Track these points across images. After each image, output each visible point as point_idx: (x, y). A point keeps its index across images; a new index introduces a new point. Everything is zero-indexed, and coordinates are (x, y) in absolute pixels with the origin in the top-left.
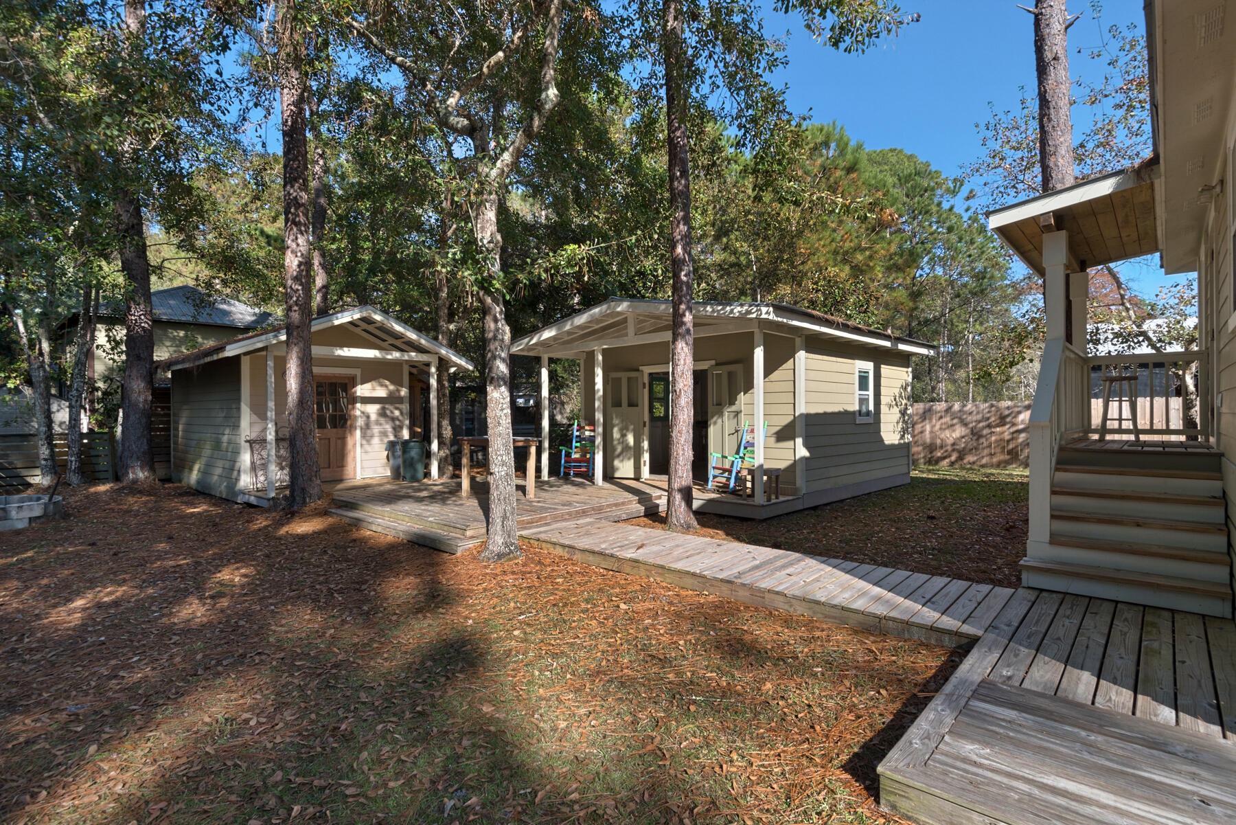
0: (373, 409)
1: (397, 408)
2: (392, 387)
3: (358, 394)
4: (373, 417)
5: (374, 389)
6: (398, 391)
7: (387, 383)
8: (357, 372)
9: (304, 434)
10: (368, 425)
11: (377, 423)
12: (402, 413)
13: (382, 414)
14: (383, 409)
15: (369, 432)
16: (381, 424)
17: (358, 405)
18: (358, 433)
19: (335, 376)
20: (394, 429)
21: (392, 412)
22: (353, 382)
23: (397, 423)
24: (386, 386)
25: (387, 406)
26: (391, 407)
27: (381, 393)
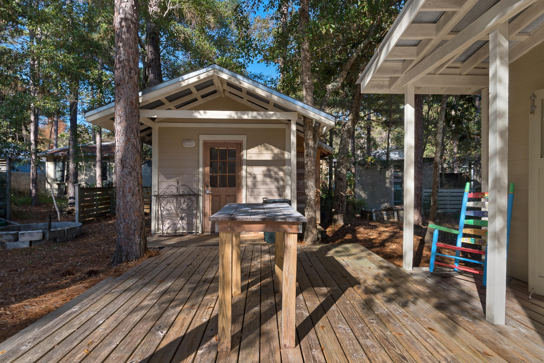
0: (259, 171)
1: (282, 170)
2: (276, 151)
3: (245, 157)
4: (260, 178)
5: (260, 153)
6: (284, 154)
7: (273, 148)
8: (243, 138)
9: (123, 192)
10: (255, 185)
11: (264, 183)
12: (285, 174)
13: (267, 175)
14: (269, 170)
15: (256, 191)
16: (266, 184)
17: (244, 167)
18: (244, 191)
19: (225, 143)
20: (278, 188)
21: (276, 173)
22: (239, 147)
23: (281, 183)
24: (272, 150)
25: (271, 168)
26: (276, 169)
27: (267, 156)
